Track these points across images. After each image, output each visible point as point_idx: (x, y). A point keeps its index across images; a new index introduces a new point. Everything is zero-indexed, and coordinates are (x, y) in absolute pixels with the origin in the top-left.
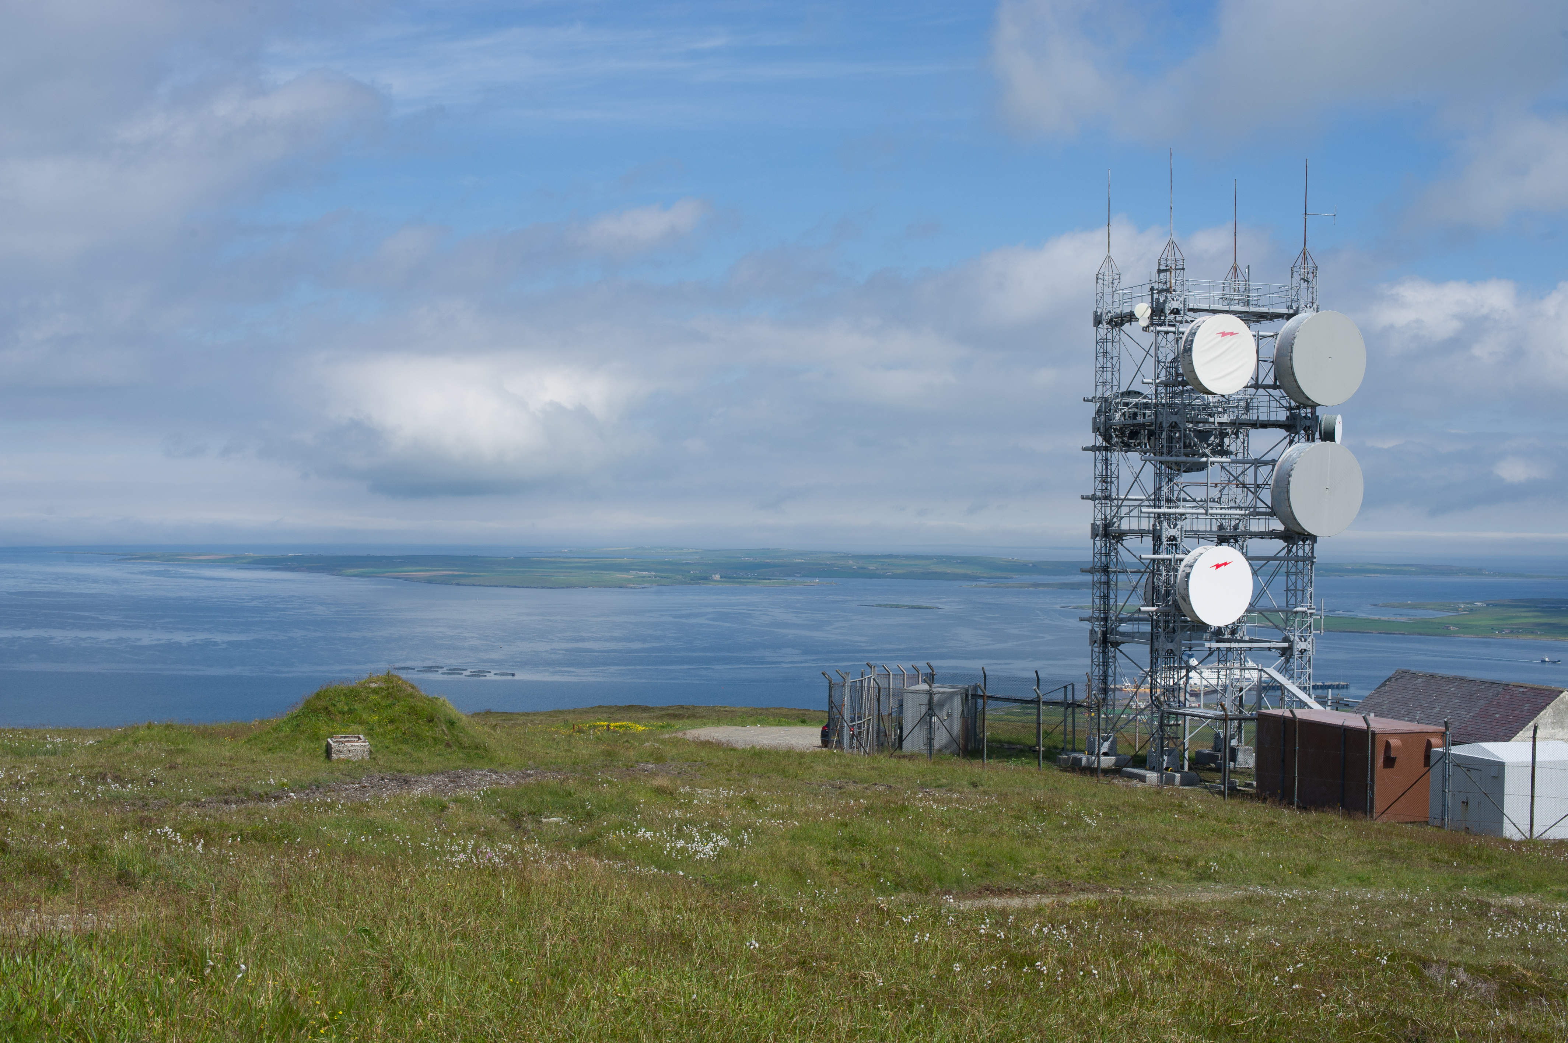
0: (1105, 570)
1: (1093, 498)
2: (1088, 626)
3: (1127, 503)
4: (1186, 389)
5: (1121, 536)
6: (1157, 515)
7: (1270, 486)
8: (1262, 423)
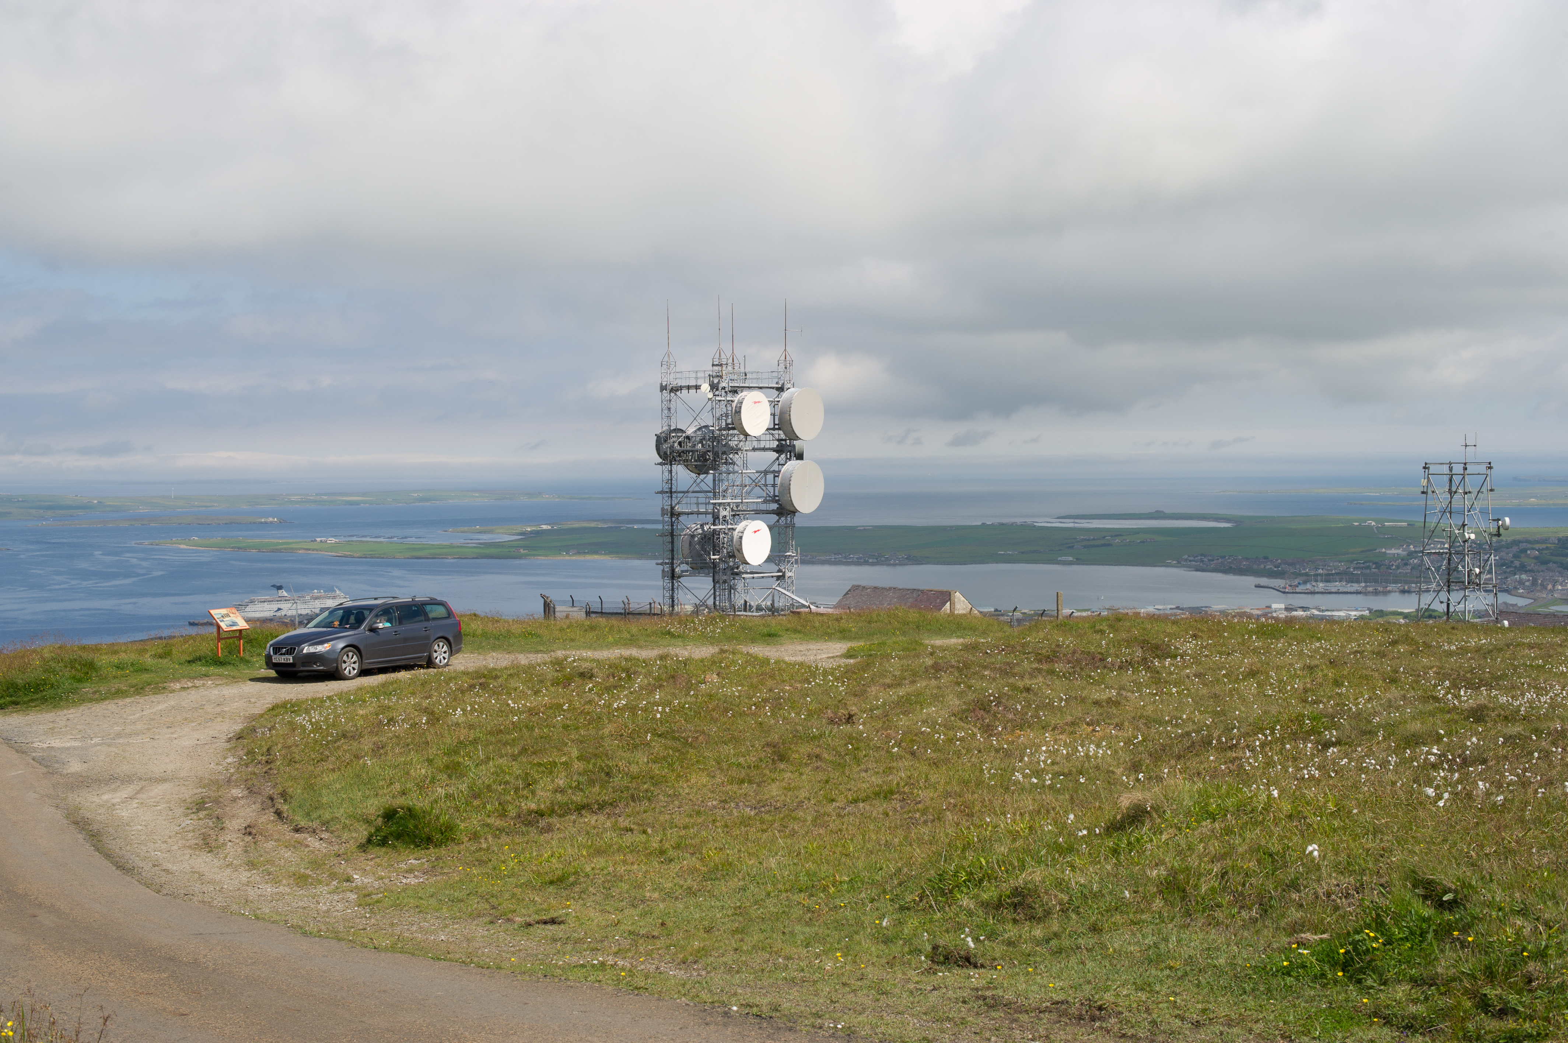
0: (672, 534)
1: (662, 492)
2: (661, 567)
3: (680, 495)
4: (731, 432)
5: (679, 514)
6: (715, 504)
7: (774, 485)
8: (764, 449)
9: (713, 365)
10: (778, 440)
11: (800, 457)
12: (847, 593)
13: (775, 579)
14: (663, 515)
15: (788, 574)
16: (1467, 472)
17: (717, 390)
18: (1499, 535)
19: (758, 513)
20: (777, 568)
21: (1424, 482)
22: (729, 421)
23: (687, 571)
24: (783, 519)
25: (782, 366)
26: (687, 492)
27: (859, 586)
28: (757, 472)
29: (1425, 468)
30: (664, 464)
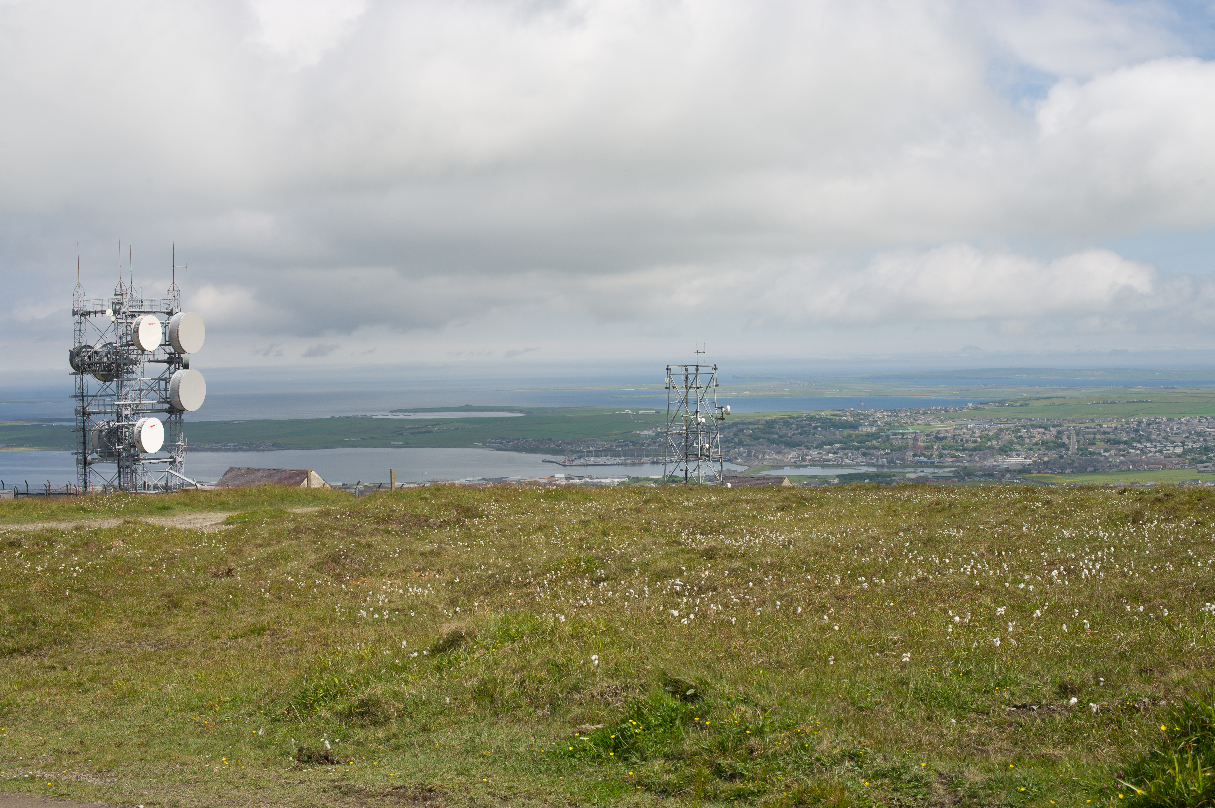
0: (84, 430)
1: (75, 396)
3: (90, 398)
4: (131, 348)
5: (89, 414)
6: (119, 405)
7: (166, 390)
8: (157, 361)
9: (116, 295)
10: (169, 354)
11: (186, 366)
12: (226, 474)
13: (168, 463)
14: (76, 414)
15: (178, 460)
16: (699, 372)
17: (119, 314)
18: (723, 419)
19: (153, 412)
20: (169, 455)
21: (667, 380)
22: (129, 339)
23: (97, 459)
24: (173, 416)
25: (171, 295)
26: (96, 396)
27: (235, 468)
28: (152, 379)
29: (667, 369)
30: (77, 374)
